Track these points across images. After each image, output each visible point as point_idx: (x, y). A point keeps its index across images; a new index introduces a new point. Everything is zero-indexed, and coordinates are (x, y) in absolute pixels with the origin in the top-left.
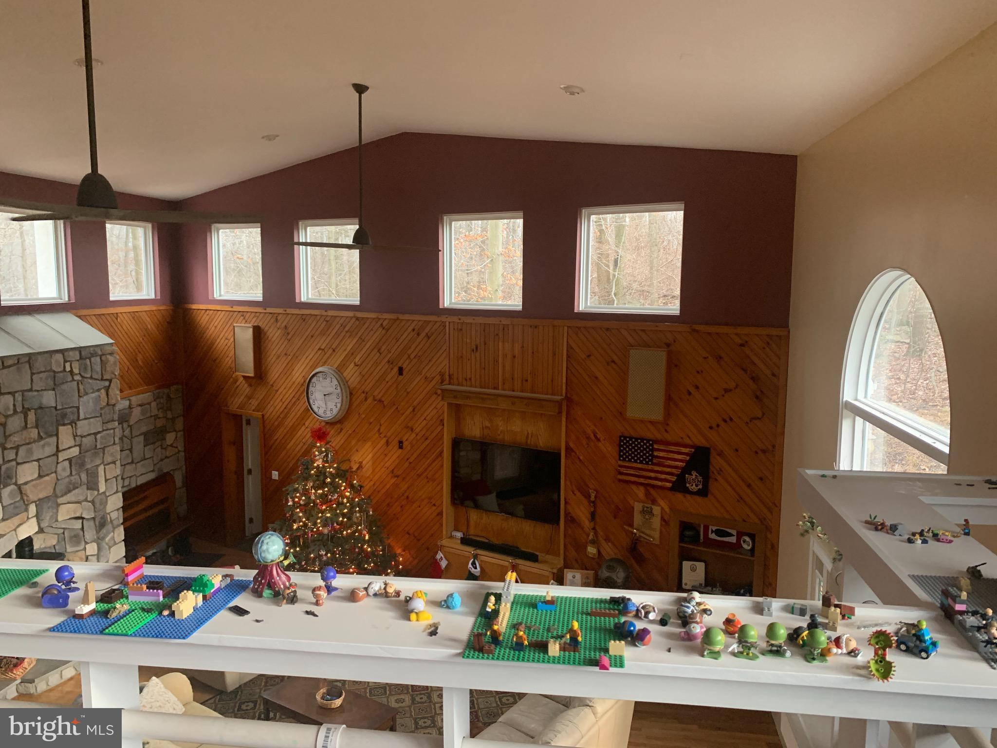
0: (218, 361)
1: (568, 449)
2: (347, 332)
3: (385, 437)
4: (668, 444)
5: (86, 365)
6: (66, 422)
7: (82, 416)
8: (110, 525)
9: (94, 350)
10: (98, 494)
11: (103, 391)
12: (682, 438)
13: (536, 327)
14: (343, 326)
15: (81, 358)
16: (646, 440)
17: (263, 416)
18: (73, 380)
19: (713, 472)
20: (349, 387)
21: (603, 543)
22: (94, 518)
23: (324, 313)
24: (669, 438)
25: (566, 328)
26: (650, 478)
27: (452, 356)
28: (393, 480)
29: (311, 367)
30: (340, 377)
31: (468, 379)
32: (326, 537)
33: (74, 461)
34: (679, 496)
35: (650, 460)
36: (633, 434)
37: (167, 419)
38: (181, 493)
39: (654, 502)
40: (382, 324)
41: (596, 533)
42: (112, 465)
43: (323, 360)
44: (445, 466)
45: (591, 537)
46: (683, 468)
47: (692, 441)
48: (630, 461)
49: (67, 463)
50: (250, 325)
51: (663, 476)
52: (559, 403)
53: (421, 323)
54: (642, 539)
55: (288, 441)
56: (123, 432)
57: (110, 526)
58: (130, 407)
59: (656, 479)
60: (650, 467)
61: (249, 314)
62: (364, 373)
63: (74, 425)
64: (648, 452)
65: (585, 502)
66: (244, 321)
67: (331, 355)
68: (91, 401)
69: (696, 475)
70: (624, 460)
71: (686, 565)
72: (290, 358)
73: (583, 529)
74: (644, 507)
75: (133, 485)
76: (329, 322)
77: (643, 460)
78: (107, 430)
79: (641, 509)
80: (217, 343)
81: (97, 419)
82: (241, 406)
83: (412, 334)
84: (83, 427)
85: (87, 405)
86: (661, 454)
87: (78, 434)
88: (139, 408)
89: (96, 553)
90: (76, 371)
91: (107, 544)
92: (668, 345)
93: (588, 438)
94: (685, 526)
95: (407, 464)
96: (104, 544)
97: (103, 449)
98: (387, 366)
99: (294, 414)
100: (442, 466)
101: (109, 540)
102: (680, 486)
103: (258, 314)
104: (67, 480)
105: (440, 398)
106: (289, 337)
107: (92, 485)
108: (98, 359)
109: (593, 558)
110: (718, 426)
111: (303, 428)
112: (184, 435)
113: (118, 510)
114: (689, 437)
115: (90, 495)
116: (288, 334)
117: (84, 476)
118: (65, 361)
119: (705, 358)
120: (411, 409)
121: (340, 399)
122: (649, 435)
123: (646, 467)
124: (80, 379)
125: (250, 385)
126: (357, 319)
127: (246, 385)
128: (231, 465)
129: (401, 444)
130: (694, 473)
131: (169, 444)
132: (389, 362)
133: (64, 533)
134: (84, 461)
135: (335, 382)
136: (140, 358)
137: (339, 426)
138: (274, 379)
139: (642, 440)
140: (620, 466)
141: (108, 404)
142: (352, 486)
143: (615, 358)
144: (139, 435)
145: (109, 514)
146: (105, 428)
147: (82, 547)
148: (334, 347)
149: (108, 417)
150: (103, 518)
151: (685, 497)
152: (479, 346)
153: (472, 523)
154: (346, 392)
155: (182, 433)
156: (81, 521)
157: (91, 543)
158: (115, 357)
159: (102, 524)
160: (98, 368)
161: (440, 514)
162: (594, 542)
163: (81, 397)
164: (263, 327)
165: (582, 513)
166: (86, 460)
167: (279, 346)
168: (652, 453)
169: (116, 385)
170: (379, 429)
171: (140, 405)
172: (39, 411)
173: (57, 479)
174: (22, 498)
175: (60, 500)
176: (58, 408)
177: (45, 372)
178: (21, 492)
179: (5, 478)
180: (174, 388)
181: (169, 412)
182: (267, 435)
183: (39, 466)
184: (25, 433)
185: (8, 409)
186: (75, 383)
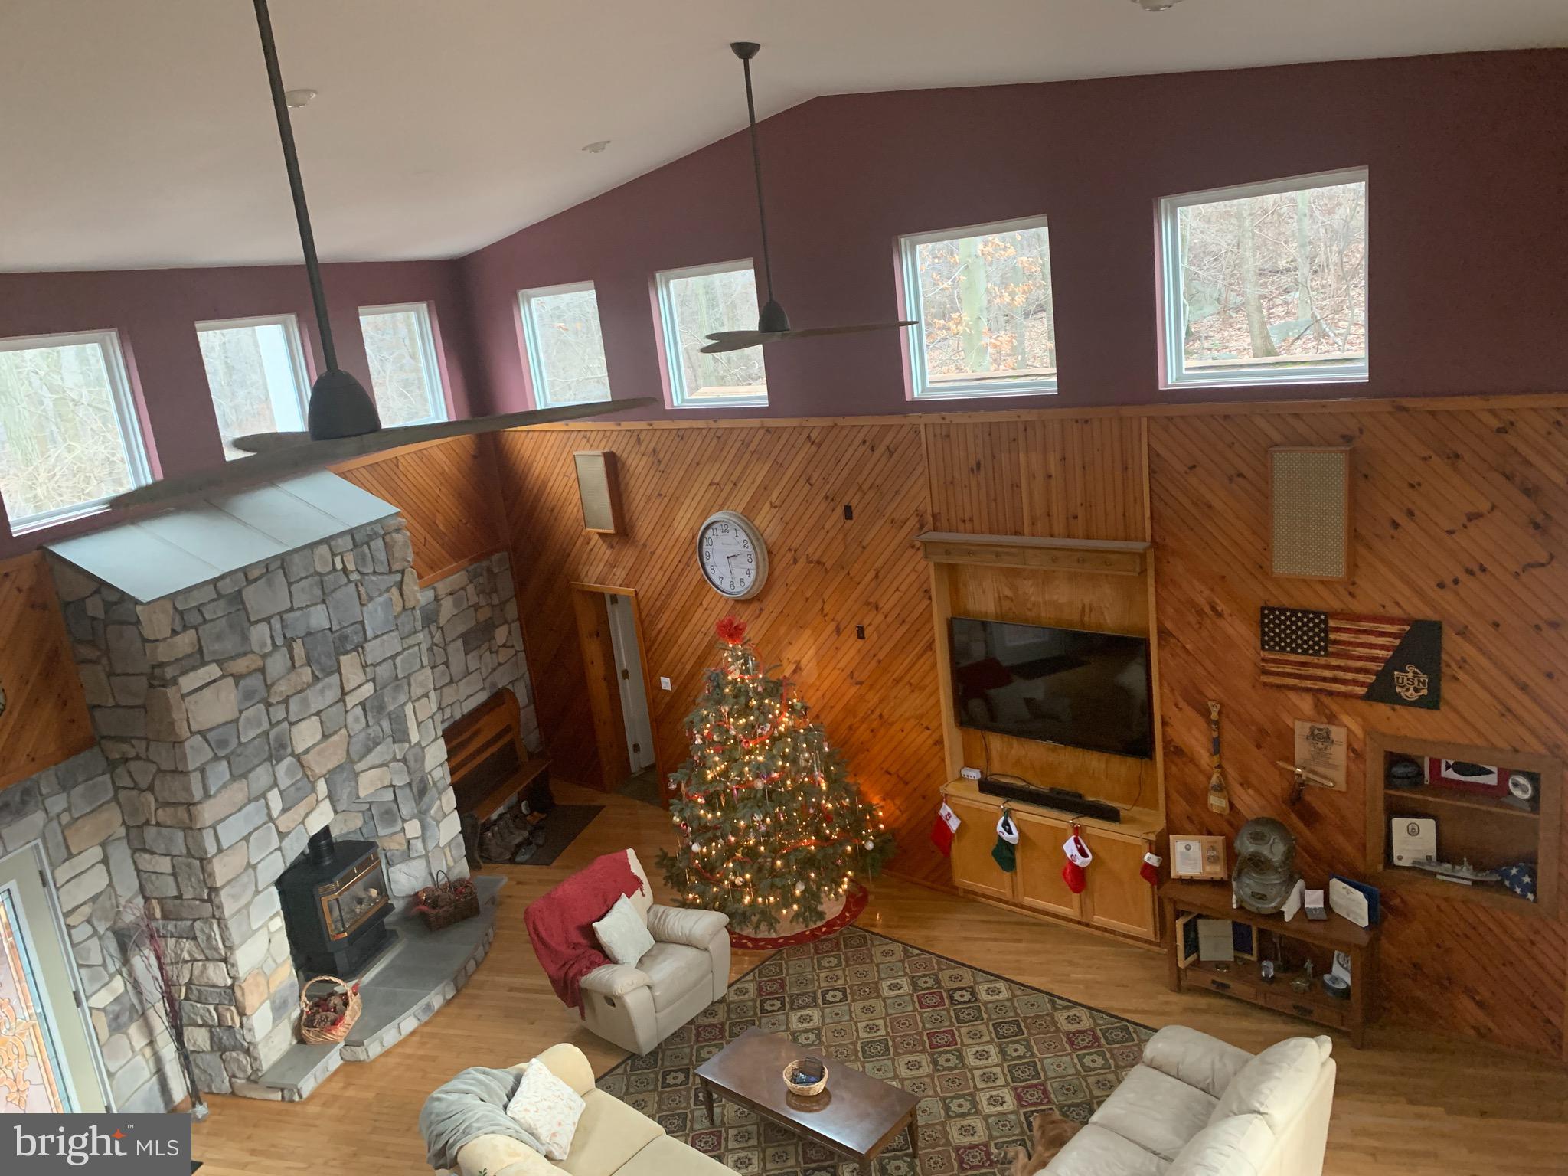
0: (556, 511)
1: (1163, 633)
2: (753, 453)
3: (833, 620)
4: (1359, 618)
5: (363, 557)
6: (349, 648)
7: (370, 634)
8: (434, 790)
9: (372, 530)
10: (410, 747)
11: (395, 591)
12: (1384, 607)
13: (1086, 422)
14: (745, 444)
15: (356, 547)
16: (1313, 613)
17: (636, 593)
18: (350, 581)
19: (1448, 665)
20: (766, 543)
21: (1238, 789)
22: (410, 784)
23: (714, 425)
24: (1356, 606)
25: (1144, 421)
26: (1324, 679)
27: (934, 482)
28: (854, 689)
29: (703, 511)
30: (751, 529)
31: (967, 517)
32: (759, 795)
33: (368, 705)
34: (1382, 709)
35: (1321, 648)
36: (1286, 602)
37: (493, 606)
38: (528, 715)
39: (1332, 719)
40: (809, 437)
41: (1223, 774)
42: (424, 700)
43: (720, 501)
44: (939, 665)
45: (1215, 779)
46: (1387, 661)
47: (1403, 609)
48: (1283, 650)
49: (359, 710)
50: (599, 452)
51: (1349, 676)
52: (1143, 556)
53: (876, 430)
54: (1311, 784)
55: (679, 631)
56: (432, 637)
57: (433, 792)
58: (437, 599)
59: (1335, 680)
60: (1323, 661)
61: (595, 433)
62: (787, 518)
63: (360, 650)
64: (1316, 635)
65: (1201, 721)
66: (588, 445)
67: (731, 492)
68: (379, 609)
69: (1414, 672)
70: (1271, 649)
71: (1399, 825)
72: (666, 500)
73: (1197, 766)
74: (1312, 729)
75: (458, 716)
76: (721, 438)
77: (1308, 649)
78: (409, 647)
79: (1307, 731)
80: (550, 484)
81: (392, 634)
82: (602, 580)
83: (863, 448)
84: (375, 650)
85: (375, 616)
86: (1344, 637)
87: (369, 663)
88: (450, 598)
89: (420, 834)
90: (351, 567)
91: (434, 819)
92: (1347, 439)
93: (1200, 613)
94: (1393, 759)
95: (874, 663)
96: (429, 820)
97: (408, 677)
98: (824, 505)
99: (683, 588)
100: (934, 665)
101: (436, 812)
102: (1382, 691)
103: (608, 433)
104: (362, 735)
105: (921, 554)
106: (662, 467)
107: (400, 735)
108: (380, 542)
109: (1221, 815)
110: (1456, 582)
111: (701, 610)
112: (521, 628)
113: (441, 765)
114: (1397, 603)
115: (399, 750)
116: (659, 462)
117: (385, 724)
118: (334, 555)
119: (1424, 459)
120: (872, 574)
121: (754, 563)
122: (1315, 603)
123: (1315, 660)
124: (359, 577)
125: (612, 547)
126: (768, 430)
127: (604, 547)
128: (596, 671)
129: (861, 633)
130: (1411, 670)
131: (500, 643)
132: (827, 497)
133: (370, 809)
134: (383, 701)
135: (743, 536)
136: (440, 520)
137: (756, 605)
138: (645, 537)
139: (1306, 613)
140: (1264, 660)
141: (404, 609)
142: (792, 708)
143: (1245, 470)
144: (457, 639)
145: (429, 773)
146: (405, 646)
147: (398, 828)
148: (734, 478)
149: (407, 629)
150: (423, 781)
151: (1394, 710)
152: (982, 463)
153: (994, 754)
154: (762, 550)
155: (517, 624)
156: (391, 789)
157: (411, 819)
158: (405, 535)
159: (421, 790)
160: (382, 556)
161: (939, 742)
162: (1220, 789)
163: (364, 605)
164: (618, 453)
165: (1195, 739)
166: (386, 700)
167: (646, 482)
168: (1327, 635)
169: (411, 576)
170: (822, 609)
171: (451, 594)
172: (308, 639)
173: (349, 736)
174: (305, 774)
175: (359, 767)
176: (334, 629)
177: (306, 578)
178: (302, 766)
179: (277, 749)
180: (496, 557)
181: (494, 596)
182: (646, 624)
183: (321, 722)
184: (293, 676)
185: (264, 645)
186: (353, 585)
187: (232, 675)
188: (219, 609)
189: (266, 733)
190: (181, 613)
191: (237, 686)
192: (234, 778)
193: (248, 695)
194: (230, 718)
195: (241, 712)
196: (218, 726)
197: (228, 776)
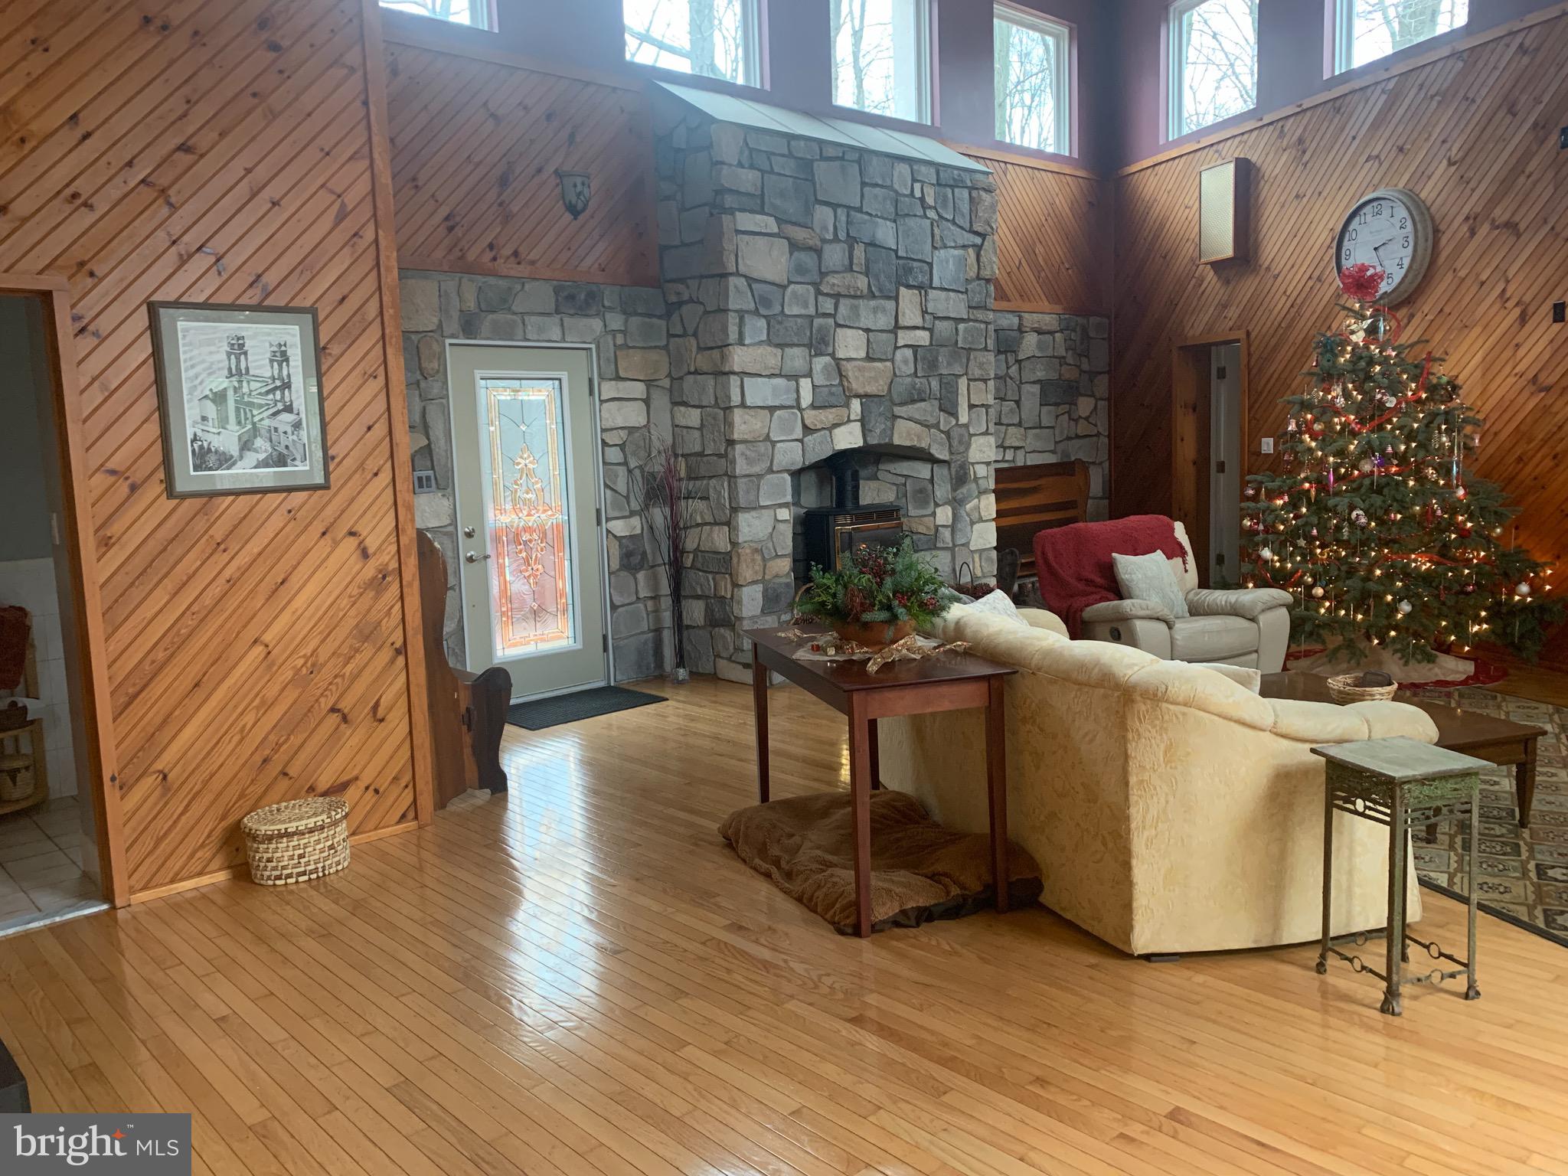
0: (1169, 256)
3: (1517, 305)
5: (945, 197)
6: (911, 283)
7: (936, 282)
8: (974, 485)
9: (959, 175)
10: (957, 424)
11: (972, 252)
14: (1426, 86)
15: (939, 184)
17: (1248, 334)
18: (925, 215)
20: (1432, 219)
22: (949, 462)
23: (1384, 77)
28: (1536, 400)
30: (1414, 200)
33: (920, 350)
37: (1082, 372)
40: (1522, 44)
42: (981, 385)
43: (1377, 178)
49: (909, 353)
50: (1230, 164)
56: (1008, 368)
57: (973, 487)
58: (1020, 330)
61: (1230, 142)
62: (1470, 173)
63: (923, 292)
66: (1220, 159)
67: (1394, 159)
68: (951, 260)
72: (1305, 200)
76: (1393, 91)
78: (976, 321)
81: (961, 296)
82: (1210, 327)
84: (938, 302)
85: (945, 265)
87: (929, 311)
88: (1035, 335)
89: (950, 522)
90: (930, 201)
91: (968, 515)
96: (963, 513)
97: (968, 351)
98: (1528, 140)
101: (972, 510)
103: (1246, 136)
104: (908, 381)
106: (1306, 158)
107: (948, 404)
108: (965, 193)
112: (1109, 408)
113: (987, 464)
115: (944, 421)
116: (1304, 152)
117: (935, 383)
118: (914, 180)
121: (1410, 248)
125: (1227, 277)
127: (1219, 285)
129: (1559, 314)
131: (1083, 415)
132: (1536, 126)
133: (905, 485)
134: (937, 359)
135: (1401, 213)
136: (1040, 250)
137: (1406, 308)
138: (1271, 256)
141: (978, 278)
144: (1034, 382)
145: (973, 464)
146: (972, 317)
148: (1401, 141)
149: (977, 300)
150: (964, 468)
155: (1105, 403)
156: (930, 467)
157: (945, 504)
159: (960, 477)
160: (965, 207)
163: (936, 248)
164: (1254, 159)
166: (940, 359)
167: (1284, 184)
170: (1503, 293)
171: (1038, 331)
172: (871, 249)
173: (895, 373)
174: (841, 384)
175: (898, 410)
176: (900, 254)
177: (882, 186)
178: (841, 375)
179: (819, 344)
180: (1094, 320)
181: (1084, 360)
182: (1254, 372)
183: (868, 340)
184: (848, 275)
185: (825, 228)
186: (928, 222)
187: (787, 238)
188: (788, 167)
189: (811, 318)
190: (751, 150)
191: (791, 254)
192: (769, 342)
193: (800, 269)
194: (778, 281)
195: (790, 282)
196: (765, 282)
197: (764, 337)
